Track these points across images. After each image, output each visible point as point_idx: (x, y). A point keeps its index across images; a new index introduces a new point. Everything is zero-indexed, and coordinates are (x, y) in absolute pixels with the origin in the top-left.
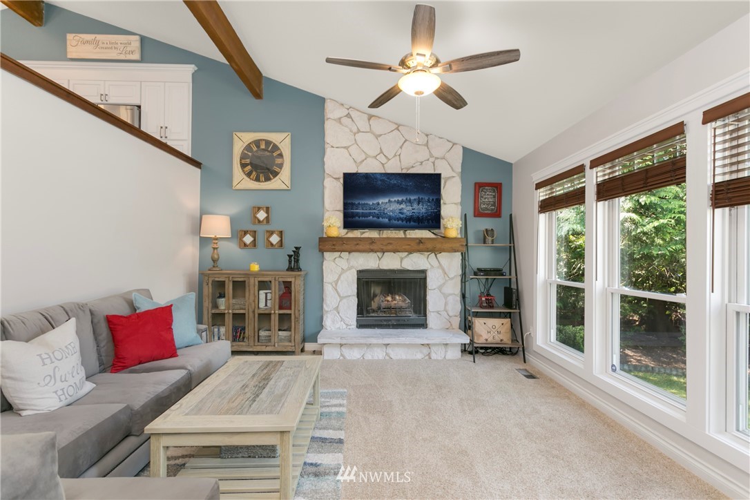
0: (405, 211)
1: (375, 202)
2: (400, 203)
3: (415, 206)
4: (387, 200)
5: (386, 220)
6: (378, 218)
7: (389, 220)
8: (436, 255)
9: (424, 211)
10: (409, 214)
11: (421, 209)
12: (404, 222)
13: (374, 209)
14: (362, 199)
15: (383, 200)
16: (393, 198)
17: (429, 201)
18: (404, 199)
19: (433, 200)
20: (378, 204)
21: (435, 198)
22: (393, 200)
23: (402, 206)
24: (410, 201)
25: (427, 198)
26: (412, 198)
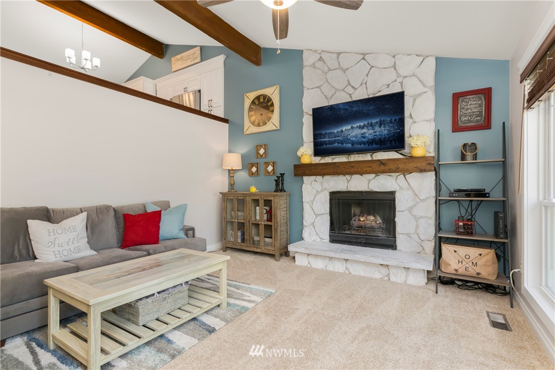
0: (367, 135)
1: (339, 130)
2: (361, 127)
3: (377, 128)
4: (349, 127)
5: (350, 145)
6: (343, 144)
7: (352, 145)
8: (405, 176)
9: (386, 132)
10: (370, 137)
11: (383, 131)
12: (367, 146)
13: (339, 136)
14: (329, 129)
15: (346, 128)
16: (355, 124)
17: (391, 122)
18: (366, 123)
19: (395, 120)
20: (342, 131)
21: (397, 118)
22: (355, 126)
23: (364, 131)
24: (372, 125)
25: (388, 119)
26: (374, 121)
